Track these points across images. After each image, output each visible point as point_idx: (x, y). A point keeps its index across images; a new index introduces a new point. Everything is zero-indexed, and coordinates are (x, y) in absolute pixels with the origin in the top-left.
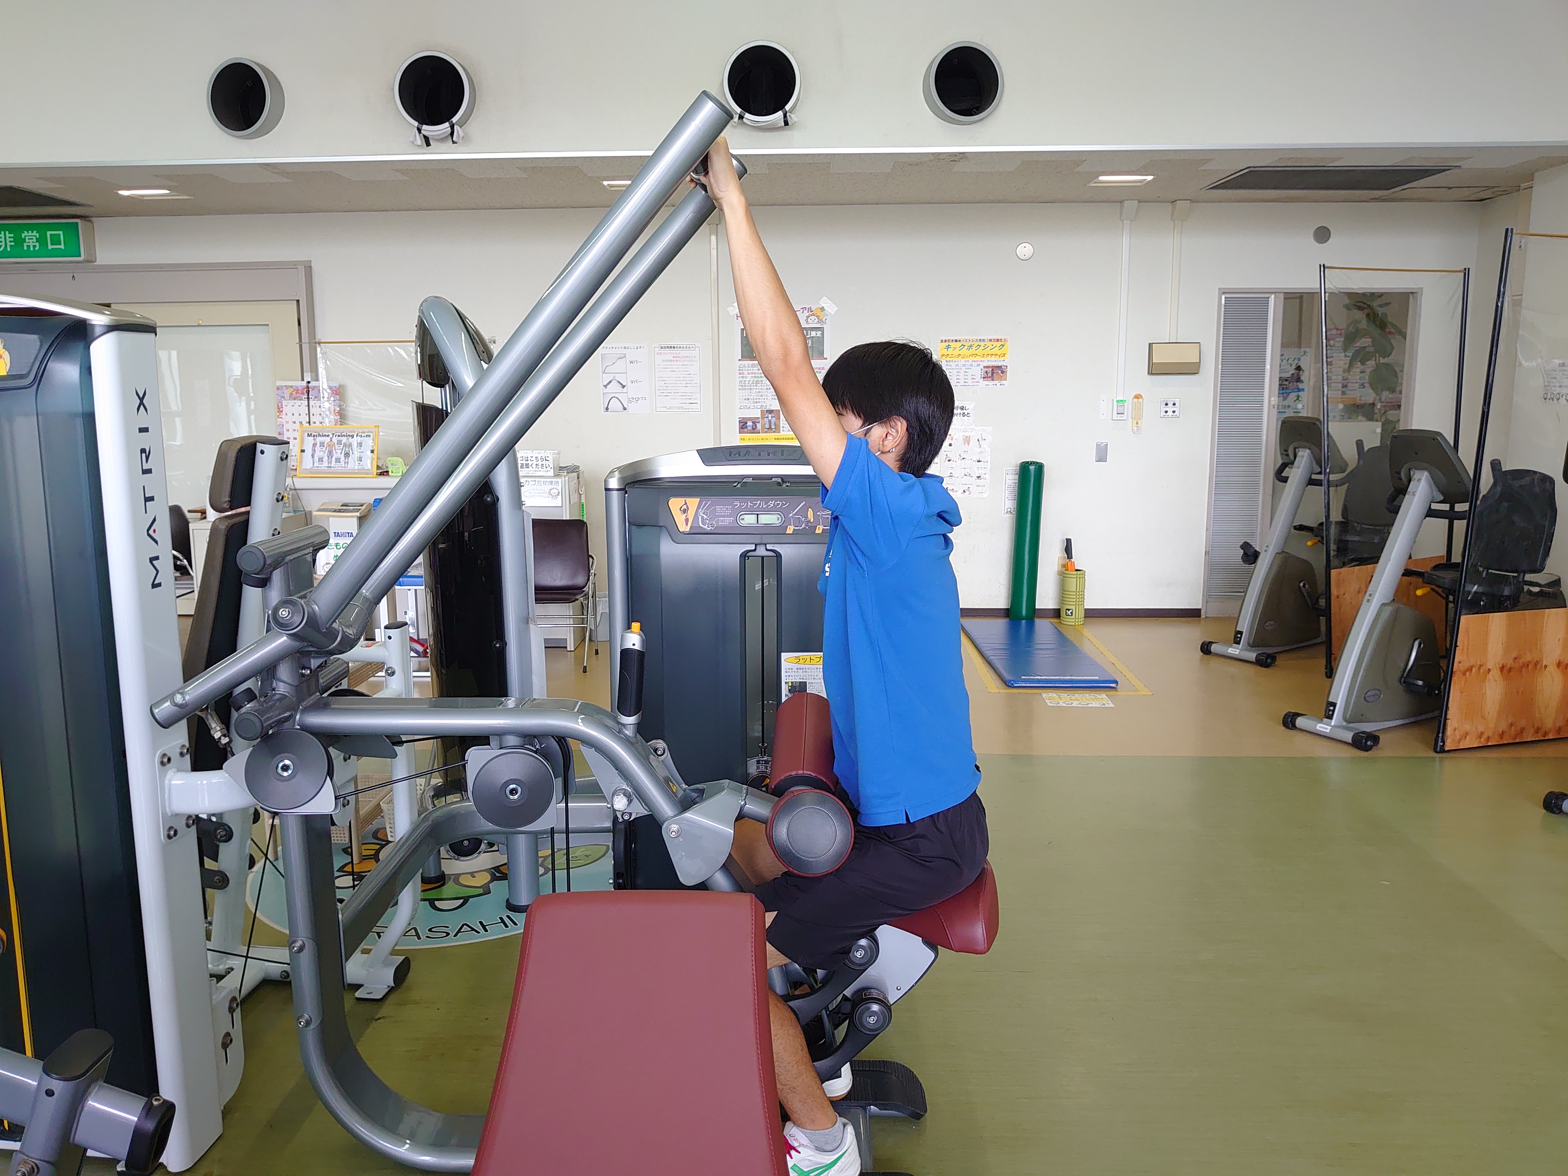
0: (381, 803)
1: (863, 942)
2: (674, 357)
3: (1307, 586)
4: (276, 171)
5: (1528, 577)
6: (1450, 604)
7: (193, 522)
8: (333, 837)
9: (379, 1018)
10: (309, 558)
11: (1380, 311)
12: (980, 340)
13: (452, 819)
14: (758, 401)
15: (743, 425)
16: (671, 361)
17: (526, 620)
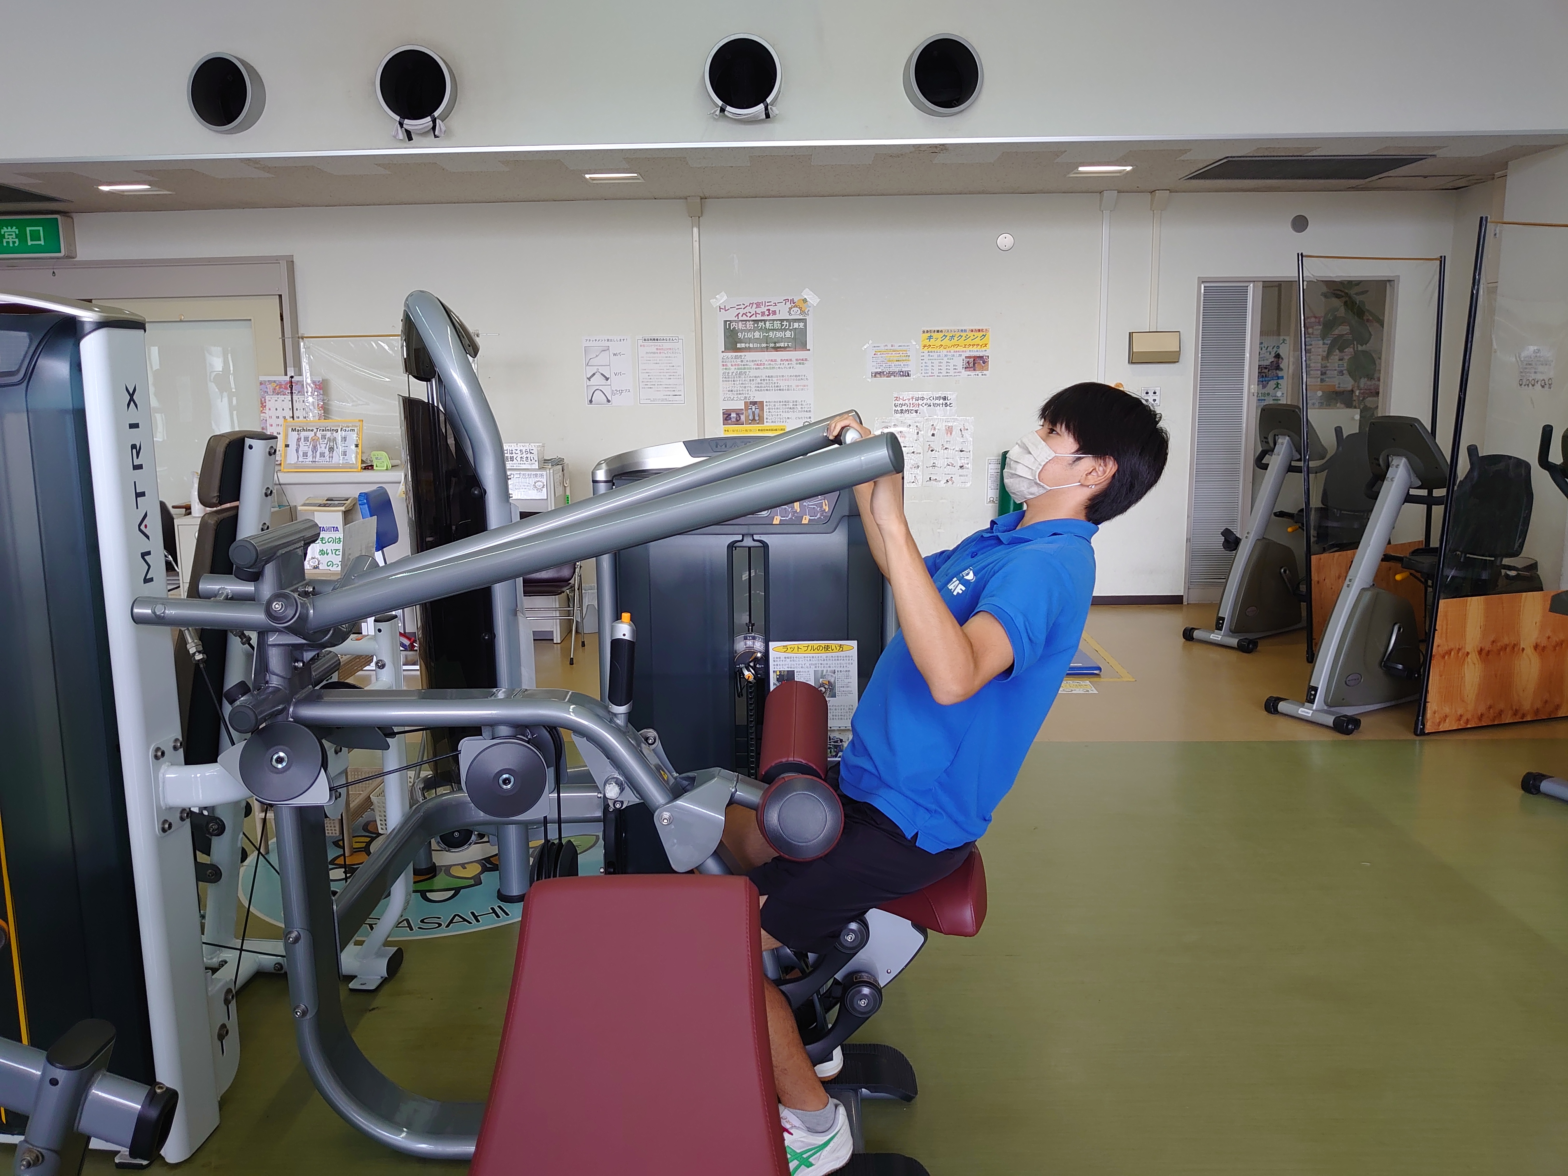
0: (371, 796)
1: (853, 926)
2: (657, 349)
3: (1287, 572)
4: (257, 166)
5: (1506, 561)
6: (1429, 588)
7: (177, 518)
8: (327, 830)
9: (374, 1009)
10: (300, 552)
11: (1358, 299)
12: (962, 331)
13: (443, 810)
14: (741, 392)
15: (727, 417)
16: (654, 353)
17: (514, 612)
